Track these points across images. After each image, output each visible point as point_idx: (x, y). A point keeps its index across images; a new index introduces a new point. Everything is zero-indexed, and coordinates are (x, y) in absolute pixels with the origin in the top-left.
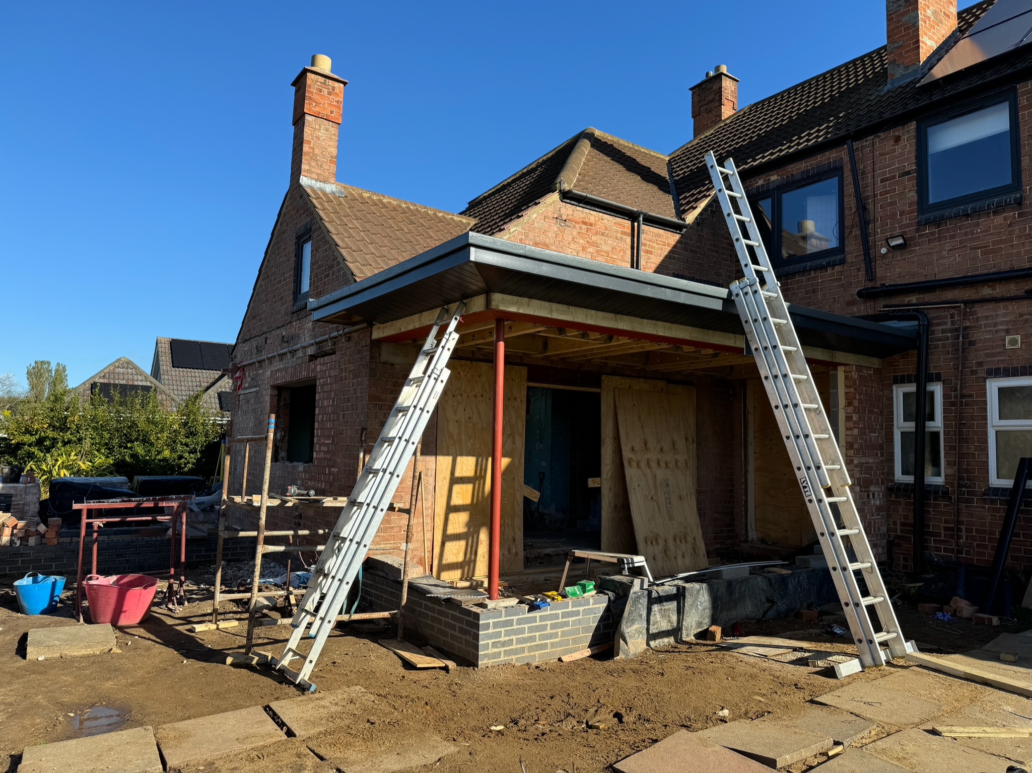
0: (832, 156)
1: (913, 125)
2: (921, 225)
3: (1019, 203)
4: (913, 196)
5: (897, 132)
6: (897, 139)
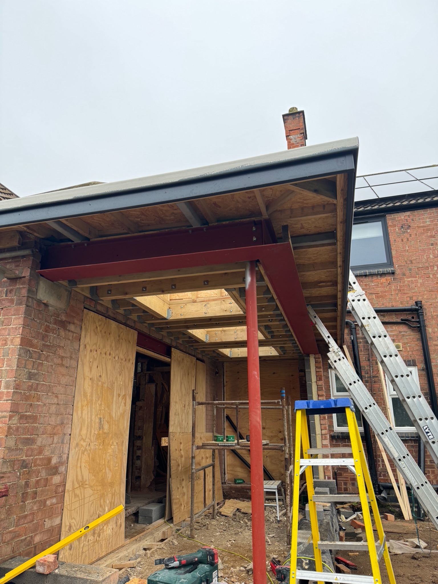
3: (393, 273)
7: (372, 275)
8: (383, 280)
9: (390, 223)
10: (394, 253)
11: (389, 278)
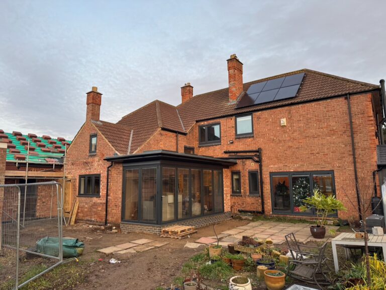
0: (218, 120)
1: (234, 117)
2: (236, 139)
3: (253, 137)
4: (234, 132)
5: (232, 118)
6: (231, 119)
7: (246, 138)
8: (250, 139)
9: (254, 116)
10: (254, 129)
11: (252, 139)
